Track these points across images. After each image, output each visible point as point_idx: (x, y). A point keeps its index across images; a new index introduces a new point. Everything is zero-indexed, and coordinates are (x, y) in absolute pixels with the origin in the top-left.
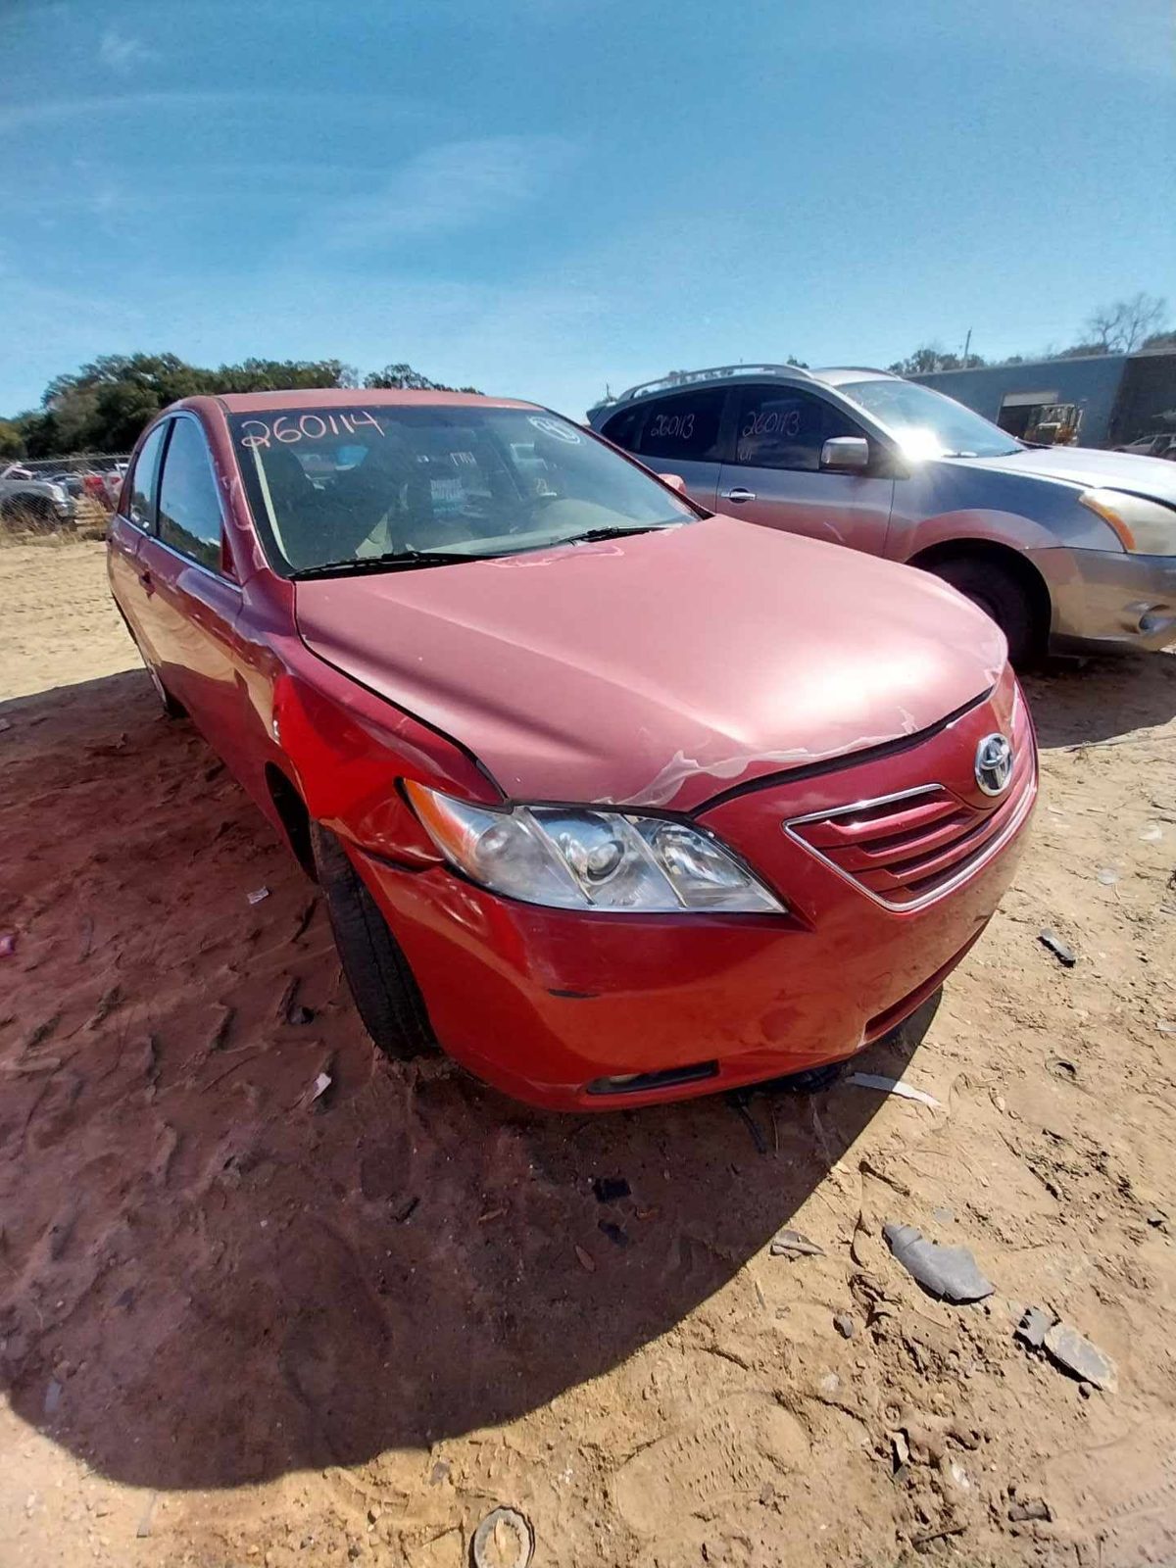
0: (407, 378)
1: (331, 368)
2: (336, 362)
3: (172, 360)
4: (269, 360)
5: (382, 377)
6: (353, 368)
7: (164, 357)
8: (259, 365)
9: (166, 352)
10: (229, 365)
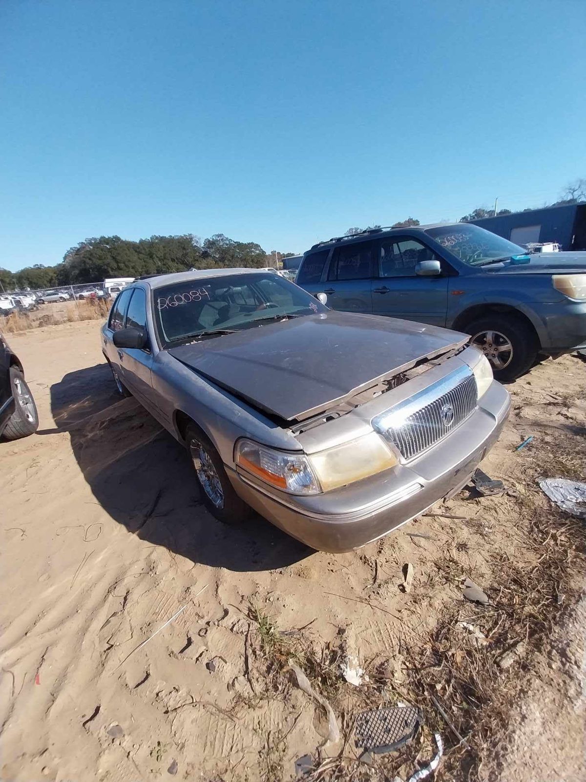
0: (222, 240)
1: (188, 237)
2: (191, 234)
3: (117, 239)
4: (161, 236)
5: (211, 240)
6: (199, 236)
7: (114, 237)
8: (157, 238)
9: (115, 235)
10: (144, 239)
